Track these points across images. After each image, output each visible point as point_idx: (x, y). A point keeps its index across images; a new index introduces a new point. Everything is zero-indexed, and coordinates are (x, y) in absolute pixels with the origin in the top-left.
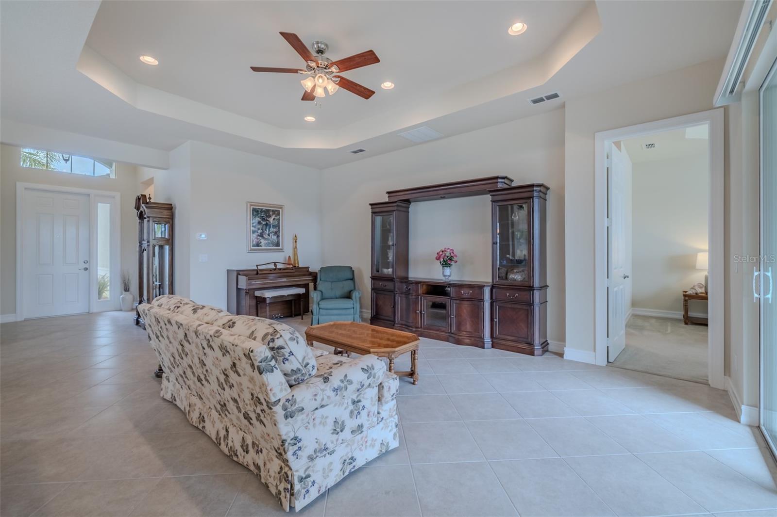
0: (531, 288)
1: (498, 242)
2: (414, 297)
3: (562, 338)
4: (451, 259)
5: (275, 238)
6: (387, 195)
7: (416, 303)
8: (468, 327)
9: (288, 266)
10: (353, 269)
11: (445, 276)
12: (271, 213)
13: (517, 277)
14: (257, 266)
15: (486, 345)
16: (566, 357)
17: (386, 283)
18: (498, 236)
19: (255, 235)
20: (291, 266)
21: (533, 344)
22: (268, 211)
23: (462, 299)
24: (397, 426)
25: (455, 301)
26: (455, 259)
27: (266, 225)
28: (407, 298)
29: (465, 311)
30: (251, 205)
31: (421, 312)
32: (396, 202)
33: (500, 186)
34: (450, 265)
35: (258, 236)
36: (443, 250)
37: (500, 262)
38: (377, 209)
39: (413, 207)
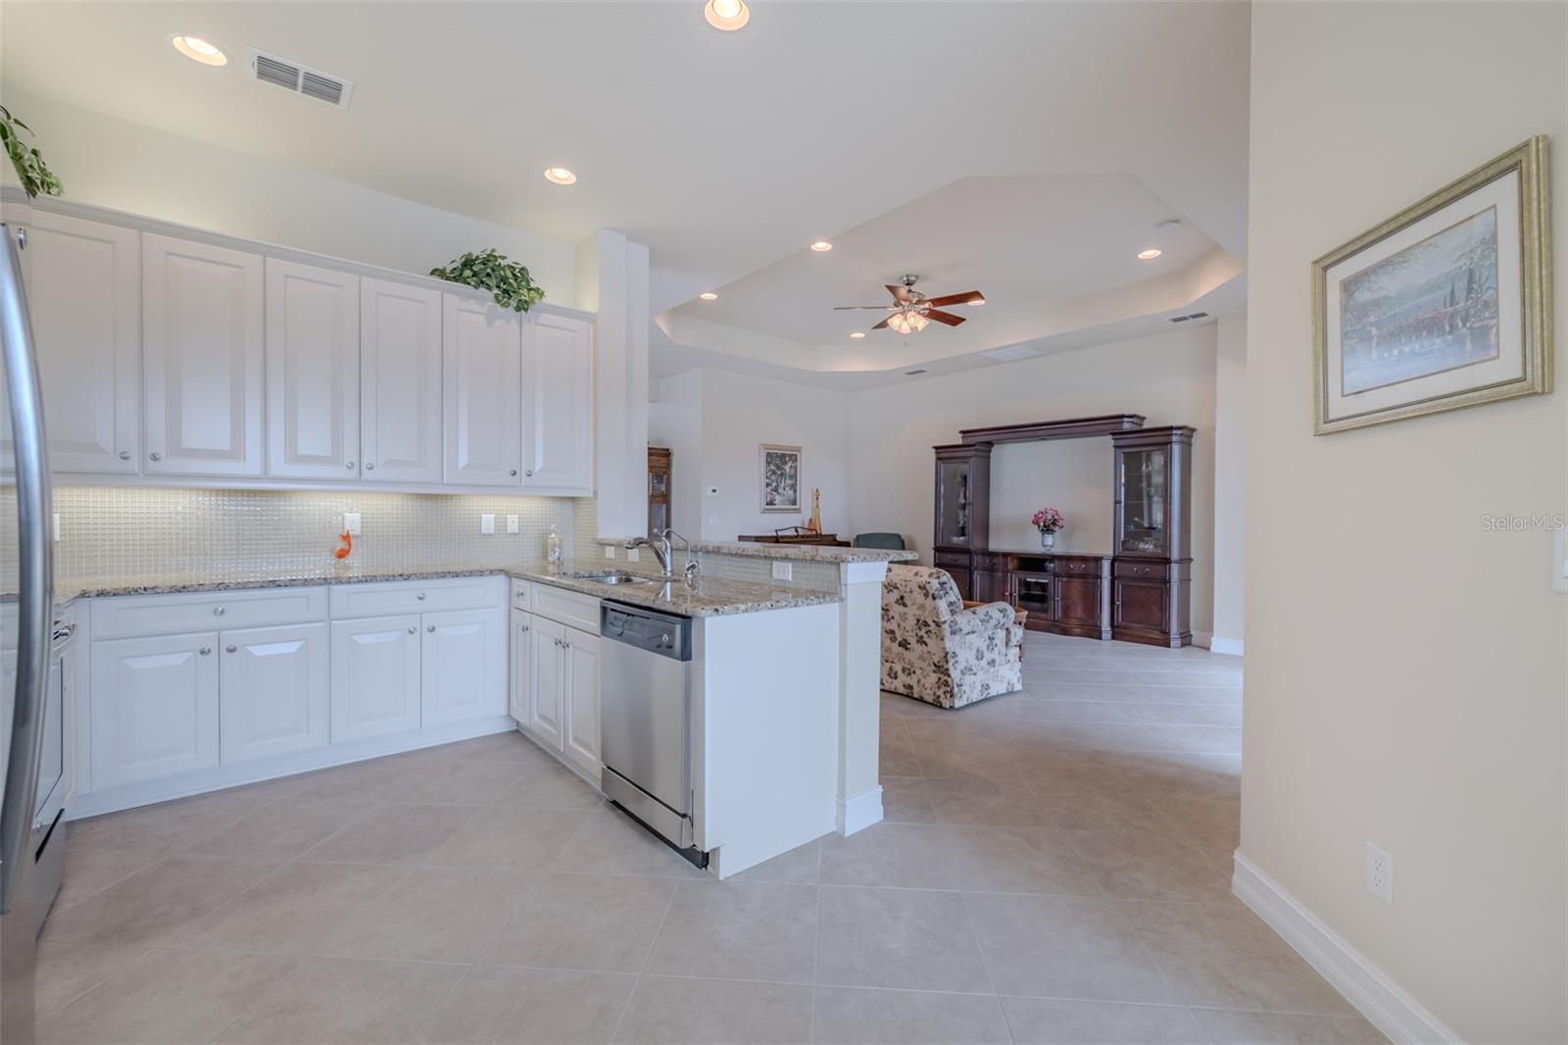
0: (1167, 561)
1: (1123, 500)
2: (1000, 574)
3: (1208, 627)
4: (1054, 524)
5: (791, 493)
6: (961, 435)
7: (1005, 582)
8: (1079, 611)
9: (809, 533)
10: (903, 538)
11: (1044, 546)
12: (787, 459)
13: (1148, 547)
14: (776, 531)
15: (1104, 635)
16: (1213, 649)
17: (956, 556)
18: (1123, 488)
19: (769, 490)
20: (814, 533)
21: (1169, 633)
22: (784, 455)
23: (1070, 576)
24: (1020, 671)
25: (1060, 579)
26: (1061, 523)
27: (782, 475)
28: (991, 577)
29: (1075, 591)
30: (765, 449)
31: (1011, 594)
32: (973, 445)
33: (1127, 426)
34: (1052, 531)
35: (773, 490)
36: (1043, 510)
37: (1125, 528)
38: (944, 453)
39: (995, 451)
